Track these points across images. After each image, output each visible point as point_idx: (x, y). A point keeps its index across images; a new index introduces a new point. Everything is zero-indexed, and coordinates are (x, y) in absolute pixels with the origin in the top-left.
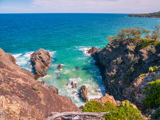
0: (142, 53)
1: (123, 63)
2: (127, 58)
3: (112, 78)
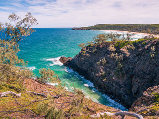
0: (123, 51)
1: (107, 63)
2: (110, 58)
3: (103, 77)
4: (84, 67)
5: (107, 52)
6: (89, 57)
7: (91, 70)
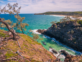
3: (74, 41)
4: (57, 35)
5: (73, 26)
6: (60, 30)
7: (64, 37)
